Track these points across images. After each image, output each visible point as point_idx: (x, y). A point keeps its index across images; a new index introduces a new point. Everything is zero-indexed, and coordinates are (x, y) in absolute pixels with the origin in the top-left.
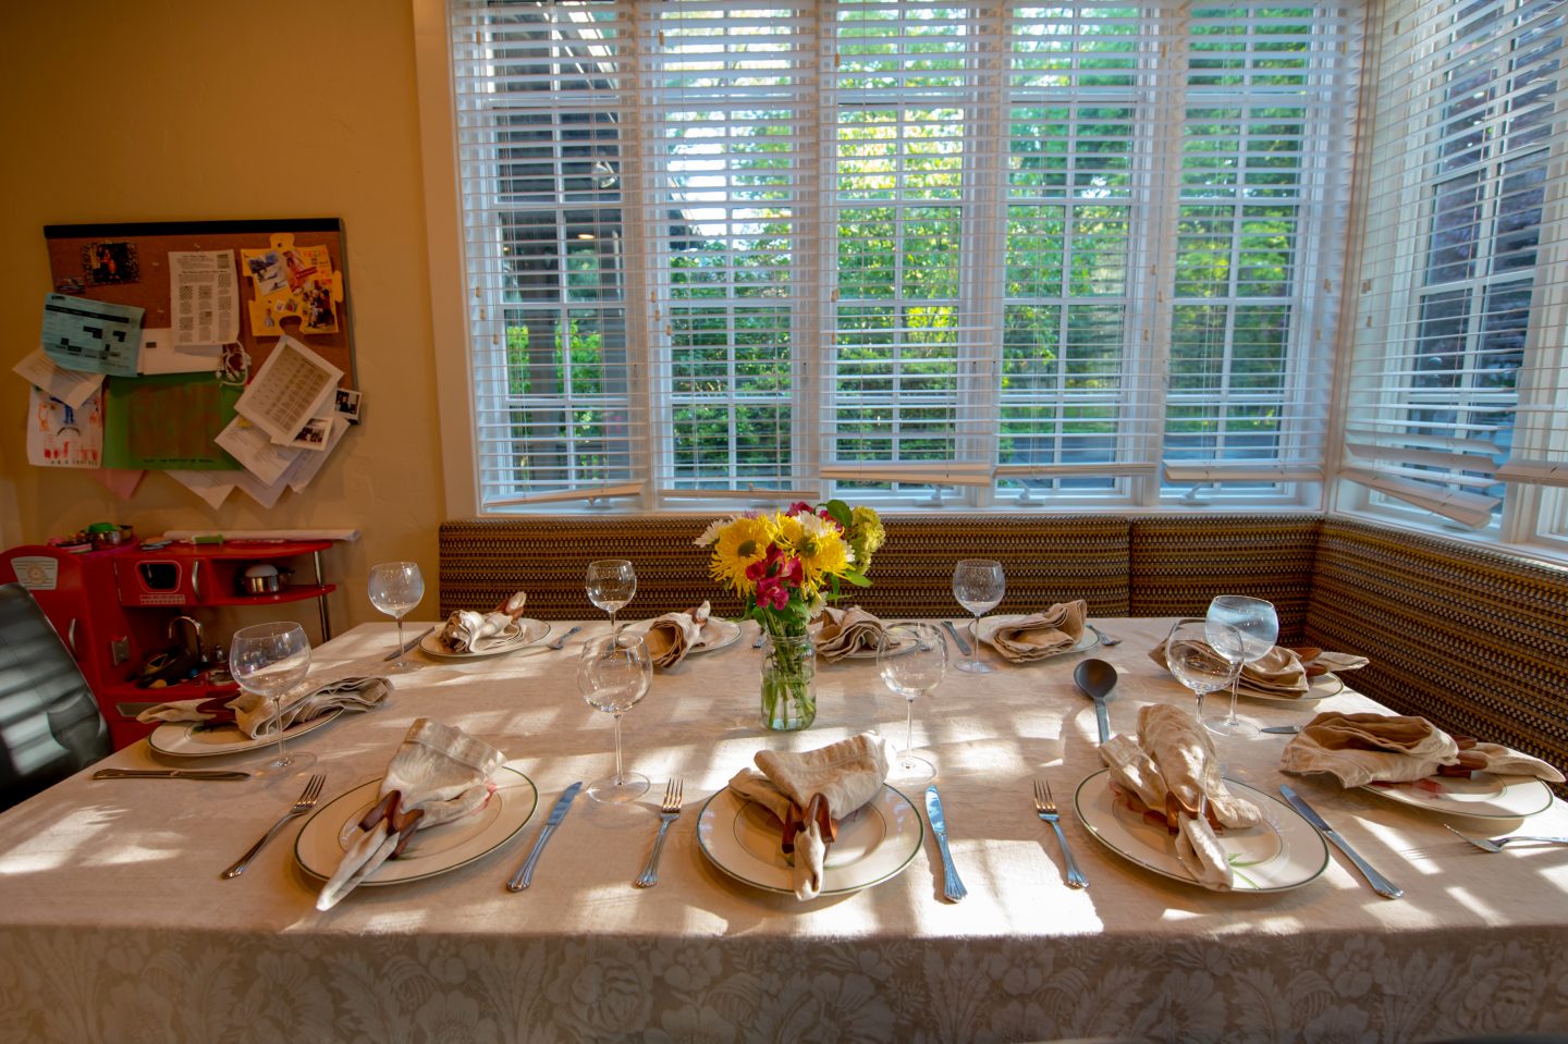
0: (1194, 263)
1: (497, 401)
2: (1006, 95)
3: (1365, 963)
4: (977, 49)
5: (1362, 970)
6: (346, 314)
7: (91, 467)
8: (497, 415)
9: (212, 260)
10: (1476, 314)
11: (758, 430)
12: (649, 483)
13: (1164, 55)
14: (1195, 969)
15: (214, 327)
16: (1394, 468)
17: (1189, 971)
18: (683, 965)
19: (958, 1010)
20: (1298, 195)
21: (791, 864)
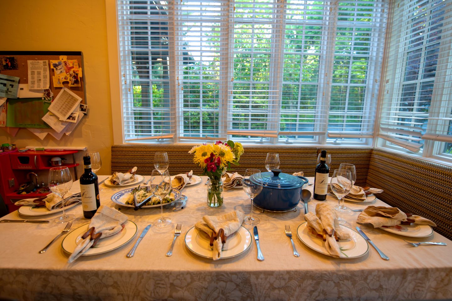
0: (340, 73)
1: (130, 109)
2: (285, 21)
3: (378, 279)
4: (276, 7)
5: (377, 281)
6: (83, 81)
7: (2, 126)
8: (130, 113)
9: (41, 63)
10: (418, 90)
11: (210, 119)
12: (176, 135)
13: (331, 11)
14: (329, 280)
15: (42, 84)
16: (394, 135)
17: (327, 281)
18: (179, 279)
19: (260, 292)
20: (369, 54)
21: (212, 250)
